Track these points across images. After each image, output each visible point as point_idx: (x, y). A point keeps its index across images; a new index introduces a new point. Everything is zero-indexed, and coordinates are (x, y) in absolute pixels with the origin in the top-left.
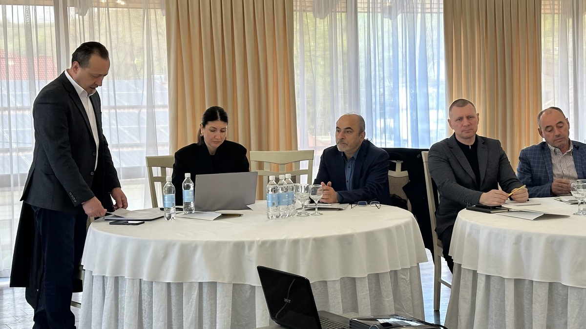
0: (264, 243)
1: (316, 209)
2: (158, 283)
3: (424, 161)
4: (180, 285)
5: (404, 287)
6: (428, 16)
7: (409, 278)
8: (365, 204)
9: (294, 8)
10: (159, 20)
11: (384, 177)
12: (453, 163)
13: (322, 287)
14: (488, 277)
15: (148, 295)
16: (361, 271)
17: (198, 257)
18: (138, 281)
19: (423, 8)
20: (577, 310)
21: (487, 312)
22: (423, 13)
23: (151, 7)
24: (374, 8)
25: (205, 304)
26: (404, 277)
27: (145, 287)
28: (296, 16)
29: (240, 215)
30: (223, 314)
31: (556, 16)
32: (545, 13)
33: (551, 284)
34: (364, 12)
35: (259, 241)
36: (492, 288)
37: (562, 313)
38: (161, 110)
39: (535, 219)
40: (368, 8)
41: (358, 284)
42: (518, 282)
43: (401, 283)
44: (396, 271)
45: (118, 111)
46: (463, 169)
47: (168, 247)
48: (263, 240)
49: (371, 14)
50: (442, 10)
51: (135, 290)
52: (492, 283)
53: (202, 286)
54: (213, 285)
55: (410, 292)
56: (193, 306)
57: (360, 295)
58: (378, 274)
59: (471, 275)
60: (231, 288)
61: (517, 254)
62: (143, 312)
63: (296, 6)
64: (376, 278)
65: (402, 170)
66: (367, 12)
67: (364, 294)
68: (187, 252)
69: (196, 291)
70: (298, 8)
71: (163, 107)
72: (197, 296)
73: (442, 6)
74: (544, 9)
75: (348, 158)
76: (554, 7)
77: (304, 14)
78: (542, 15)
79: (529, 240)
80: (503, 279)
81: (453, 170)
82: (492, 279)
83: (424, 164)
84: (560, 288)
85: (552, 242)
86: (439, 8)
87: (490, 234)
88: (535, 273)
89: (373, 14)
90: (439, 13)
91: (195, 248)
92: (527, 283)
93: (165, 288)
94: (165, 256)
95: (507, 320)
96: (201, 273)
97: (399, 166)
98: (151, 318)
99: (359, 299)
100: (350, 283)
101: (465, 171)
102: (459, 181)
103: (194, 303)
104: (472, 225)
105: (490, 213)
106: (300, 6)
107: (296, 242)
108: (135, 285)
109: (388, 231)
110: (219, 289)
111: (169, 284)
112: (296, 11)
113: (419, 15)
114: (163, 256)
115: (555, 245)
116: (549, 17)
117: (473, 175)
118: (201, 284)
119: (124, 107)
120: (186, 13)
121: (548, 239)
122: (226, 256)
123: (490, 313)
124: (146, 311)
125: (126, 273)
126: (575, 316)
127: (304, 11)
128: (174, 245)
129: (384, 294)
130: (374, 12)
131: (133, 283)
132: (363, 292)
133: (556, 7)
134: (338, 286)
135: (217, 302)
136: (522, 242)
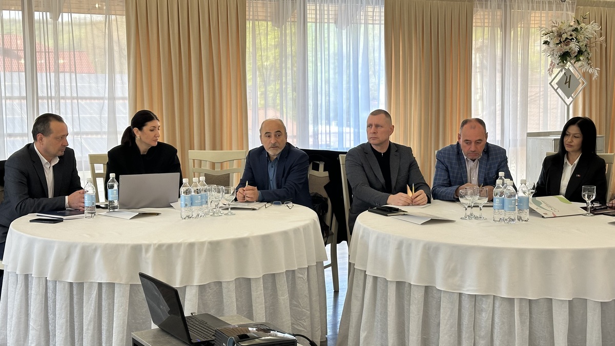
0: (160, 246)
1: (230, 209)
2: (60, 282)
3: (341, 163)
4: (81, 285)
5: (301, 285)
6: (370, 26)
7: (306, 276)
8: (279, 204)
9: (247, 17)
10: (120, 25)
11: (303, 176)
12: (366, 169)
13: (217, 287)
14: (375, 278)
15: (53, 292)
16: (255, 271)
17: (98, 259)
18: (44, 279)
19: (366, 20)
20: (449, 313)
21: (375, 310)
22: (366, 24)
23: (112, 13)
24: (321, 18)
25: (104, 303)
26: (301, 276)
27: (50, 285)
28: (249, 25)
29: (158, 214)
30: (120, 313)
31: (486, 29)
32: (476, 26)
33: (427, 288)
34: (312, 22)
35: (156, 244)
36: (378, 289)
37: (436, 315)
38: (121, 101)
39: (422, 224)
40: (316, 19)
41: (253, 284)
42: (400, 285)
43: (298, 281)
44: (294, 271)
45: (79, 101)
46: (375, 175)
47: (70, 249)
48: (160, 242)
49: (318, 24)
50: (383, 22)
51: (41, 288)
52: (378, 283)
53: (102, 286)
54: (111, 285)
55: (307, 290)
56: (93, 305)
57: (254, 294)
58: (274, 275)
59: (363, 274)
60: (128, 288)
61: (399, 258)
62: (49, 308)
63: (249, 15)
64: (271, 279)
65: (325, 170)
66: (315, 22)
67: (258, 293)
68: (87, 254)
69: (96, 291)
70: (251, 17)
71: (123, 98)
72: (96, 295)
73: (383, 18)
74: (476, 22)
75: (272, 160)
76: (484, 21)
77: (257, 23)
78: (474, 28)
79: (410, 245)
80: (386, 281)
81: (366, 174)
82: (379, 279)
83: (341, 166)
84: (435, 292)
85: (429, 249)
86: (380, 20)
87: (378, 238)
88: (413, 278)
89: (320, 24)
90: (380, 24)
91: (95, 250)
92: (407, 285)
93: (67, 286)
94: (68, 257)
95: (389, 319)
96: (100, 275)
97: (322, 166)
98: (55, 315)
99: (253, 298)
100: (245, 284)
101: (376, 177)
102: (371, 185)
103: (93, 302)
104: (364, 229)
105: (387, 216)
106: (253, 15)
107: (191, 245)
108: (41, 283)
109: (285, 233)
110: (117, 289)
111: (71, 284)
112: (249, 20)
113: (363, 26)
114: (65, 257)
115: (430, 251)
116: (480, 30)
117: (382, 180)
118: (100, 284)
119: (85, 98)
120: (145, 21)
121: (425, 246)
122: (123, 258)
123: (376, 311)
124: (51, 308)
125: (34, 273)
126: (446, 318)
127: (257, 20)
128: (76, 246)
129: (280, 293)
130: (320, 22)
131: (39, 281)
132: (257, 292)
133: (486, 21)
134: (232, 287)
135: (115, 301)
136: (404, 248)
